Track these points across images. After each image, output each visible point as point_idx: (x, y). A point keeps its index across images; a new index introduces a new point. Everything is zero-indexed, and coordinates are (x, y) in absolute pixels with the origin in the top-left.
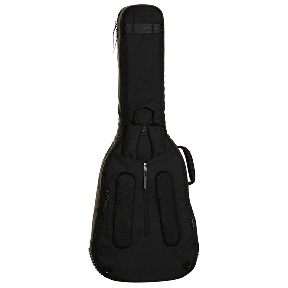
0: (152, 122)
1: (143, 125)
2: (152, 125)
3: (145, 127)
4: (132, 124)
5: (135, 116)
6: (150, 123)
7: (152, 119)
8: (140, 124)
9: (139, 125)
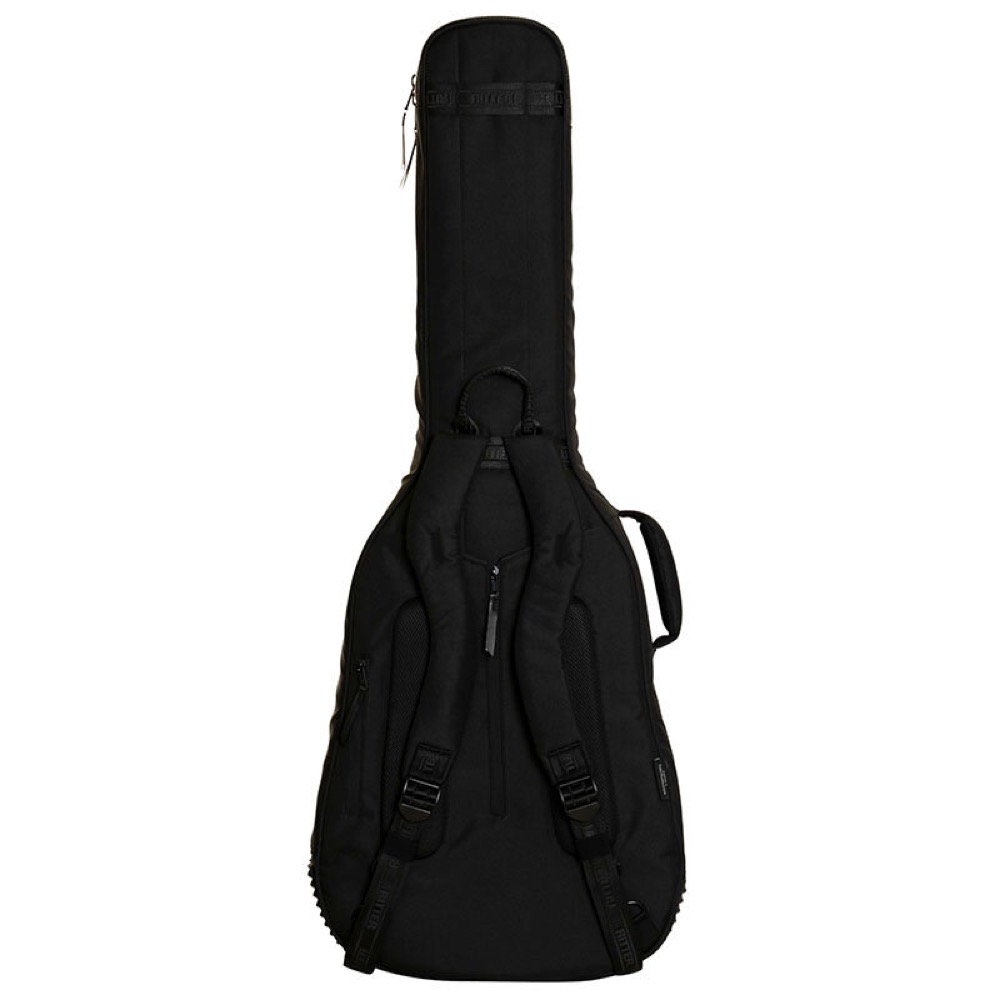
0: (522, 426)
1: (490, 435)
2: (522, 433)
3: (497, 441)
4: (452, 431)
5: (462, 403)
6: (516, 429)
7: (523, 415)
8: (481, 432)
9: (478, 432)
